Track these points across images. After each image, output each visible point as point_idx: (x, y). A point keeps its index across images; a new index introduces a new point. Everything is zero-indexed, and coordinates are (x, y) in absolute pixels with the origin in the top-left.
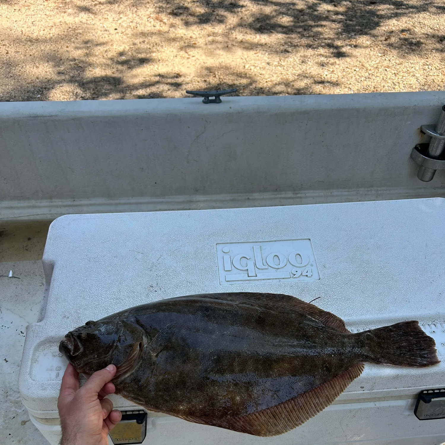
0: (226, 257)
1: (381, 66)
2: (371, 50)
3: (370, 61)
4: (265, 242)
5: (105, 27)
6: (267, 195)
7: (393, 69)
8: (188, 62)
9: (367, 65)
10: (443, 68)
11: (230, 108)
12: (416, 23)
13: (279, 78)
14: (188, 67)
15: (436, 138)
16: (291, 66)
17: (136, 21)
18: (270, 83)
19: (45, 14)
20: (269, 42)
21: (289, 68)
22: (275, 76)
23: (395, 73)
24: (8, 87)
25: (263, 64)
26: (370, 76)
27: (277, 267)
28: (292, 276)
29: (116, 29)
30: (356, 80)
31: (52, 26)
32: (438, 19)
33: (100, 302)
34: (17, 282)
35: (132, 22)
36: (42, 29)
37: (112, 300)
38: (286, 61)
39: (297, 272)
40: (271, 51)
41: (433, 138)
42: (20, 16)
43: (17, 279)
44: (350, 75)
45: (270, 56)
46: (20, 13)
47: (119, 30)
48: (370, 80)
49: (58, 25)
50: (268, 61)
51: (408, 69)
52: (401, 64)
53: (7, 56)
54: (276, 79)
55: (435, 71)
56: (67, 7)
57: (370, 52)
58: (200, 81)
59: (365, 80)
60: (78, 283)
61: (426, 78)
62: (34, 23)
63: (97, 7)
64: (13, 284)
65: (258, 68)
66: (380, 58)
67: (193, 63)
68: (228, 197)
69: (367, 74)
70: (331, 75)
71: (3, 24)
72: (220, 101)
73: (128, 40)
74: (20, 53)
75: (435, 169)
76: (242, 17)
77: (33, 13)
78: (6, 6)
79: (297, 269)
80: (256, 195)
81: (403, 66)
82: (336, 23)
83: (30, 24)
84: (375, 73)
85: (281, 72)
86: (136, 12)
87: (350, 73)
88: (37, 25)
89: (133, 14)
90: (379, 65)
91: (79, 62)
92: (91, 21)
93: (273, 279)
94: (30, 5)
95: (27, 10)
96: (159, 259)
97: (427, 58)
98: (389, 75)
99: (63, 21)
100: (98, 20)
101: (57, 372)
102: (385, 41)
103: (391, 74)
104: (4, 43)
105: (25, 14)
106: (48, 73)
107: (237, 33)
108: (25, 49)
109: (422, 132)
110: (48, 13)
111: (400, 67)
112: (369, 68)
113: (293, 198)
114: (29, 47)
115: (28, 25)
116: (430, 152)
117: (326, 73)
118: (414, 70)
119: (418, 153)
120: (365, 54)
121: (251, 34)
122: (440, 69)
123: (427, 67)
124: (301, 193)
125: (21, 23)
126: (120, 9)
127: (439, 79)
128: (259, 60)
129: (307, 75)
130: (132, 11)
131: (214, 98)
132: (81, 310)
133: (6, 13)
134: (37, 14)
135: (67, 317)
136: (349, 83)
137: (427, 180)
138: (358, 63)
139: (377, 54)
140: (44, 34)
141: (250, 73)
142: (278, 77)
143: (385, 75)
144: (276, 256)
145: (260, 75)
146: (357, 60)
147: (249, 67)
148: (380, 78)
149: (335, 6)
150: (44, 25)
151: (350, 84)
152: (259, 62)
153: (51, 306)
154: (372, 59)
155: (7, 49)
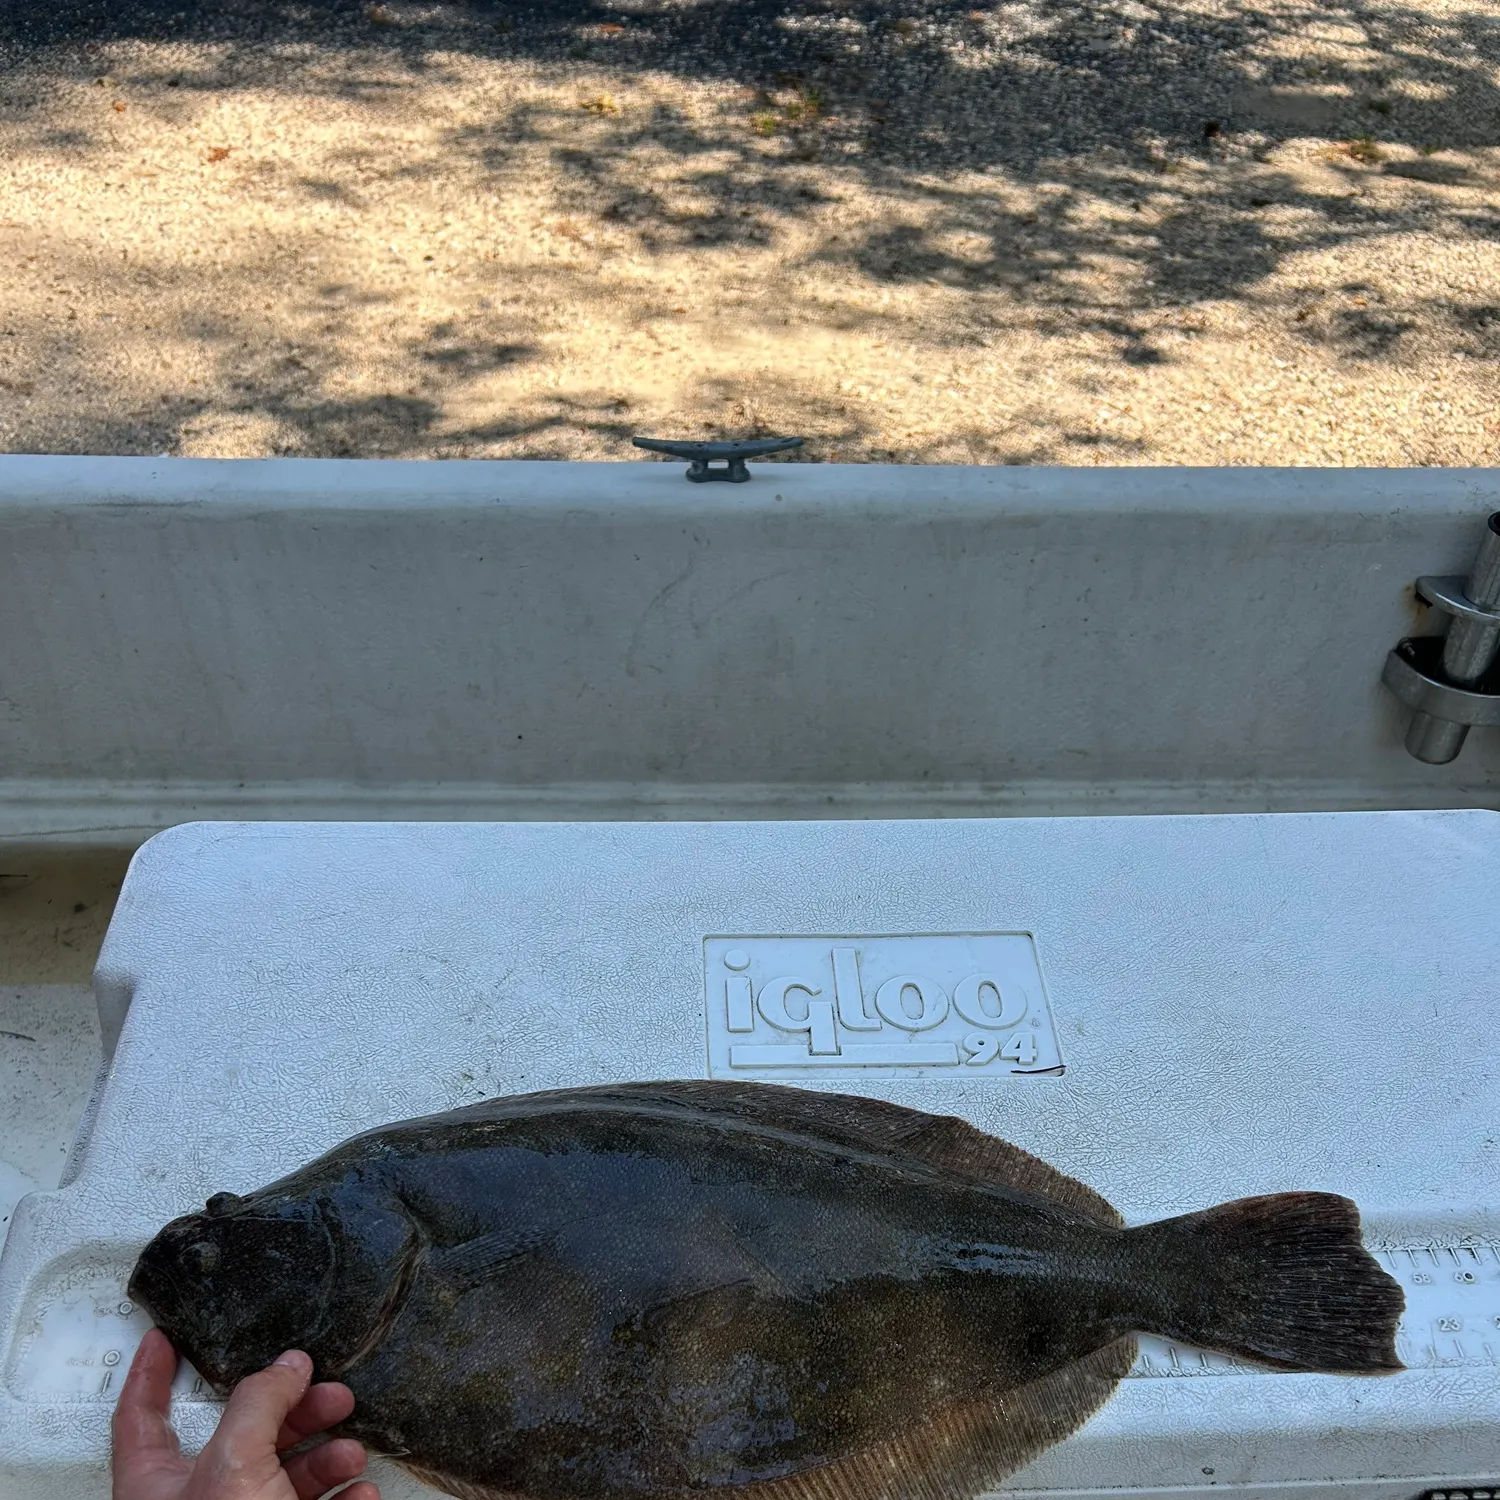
0: (737, 984)
1: (1285, 400)
2: (1252, 348)
3: (1248, 382)
4: (874, 936)
5: (395, 249)
6: (893, 791)
7: (1324, 408)
8: (656, 367)
9: (1238, 395)
10: (1488, 411)
11: (778, 498)
12: (1402, 268)
13: (949, 425)
14: (655, 382)
15: (1467, 619)
16: (991, 390)
17: (494, 237)
18: (922, 439)
19: (205, 203)
20: (922, 314)
21: (983, 396)
22: (938, 417)
23: (1330, 423)
24: (64, 422)
25: (900, 380)
26: (1249, 430)
27: (910, 1024)
28: (964, 1055)
29: (429, 258)
30: (1203, 438)
31: (225, 242)
32: (1471, 257)
33: (282, 1125)
34: (25, 1053)
35: (480, 238)
36: (190, 250)
37: (324, 1120)
38: (974, 372)
39: (981, 1044)
40: (927, 339)
41: (1457, 621)
42: (123, 204)
43: (25, 1042)
44: (1183, 425)
45: (923, 357)
46: (124, 196)
47: (441, 260)
48: (1248, 440)
49: (243, 240)
50: (916, 370)
51: (1374, 410)
52: (1351, 394)
53: (70, 325)
54: (939, 425)
55: (1461, 418)
56: (276, 184)
57: (1247, 356)
58: (692, 425)
59: (1233, 442)
60: (209, 1055)
61: (1432, 439)
62: (165, 228)
63: (373, 187)
64: (8, 1059)
65: (883, 392)
66: (1282, 373)
67: (673, 370)
68: (761, 791)
69: (1238, 423)
70: (1118, 420)
71: (66, 229)
72: (746, 477)
73: (465, 293)
74: (114, 319)
75: (1465, 722)
76: (835, 233)
77: (164, 198)
78: (80, 174)
79: (983, 1035)
80: (856, 791)
81: (1358, 400)
82: (1139, 262)
83: (152, 231)
84: (1266, 420)
85: (957, 405)
86: (497, 207)
87: (1182, 419)
88: (176, 233)
89: (486, 213)
90: (1278, 394)
91: (303, 356)
92: (350, 230)
93: (900, 1066)
94: (156, 171)
95: (146, 189)
96: (500, 983)
97: (1437, 379)
98: (1312, 427)
99: (260, 227)
100: (373, 228)
101: (106, 1369)
102: (1298, 320)
103: (1317, 424)
104: (63, 287)
105: (141, 199)
106: (200, 386)
107: (818, 283)
108: (131, 309)
109: (1420, 599)
110: (212, 199)
111: (1347, 404)
112: (1246, 404)
113: (981, 804)
114: (143, 303)
115: (145, 234)
116: (1448, 666)
117: (1104, 414)
118: (1394, 415)
119: (1409, 669)
120: (1234, 358)
121: (863, 287)
122: (1478, 414)
123: (1435, 405)
124: (1009, 789)
125: (125, 225)
126: (446, 196)
127: (1474, 444)
128: (886, 367)
129: (1041, 418)
130: (485, 204)
131: (724, 465)
132: (212, 1151)
133: (79, 193)
134: (178, 201)
135: (159, 1173)
136: (1178, 447)
137: (1440, 759)
138: (1210, 386)
139: (1270, 363)
140: (194, 265)
141: (856, 406)
142: (946, 420)
143: (1298, 427)
144: (908, 985)
145: (888, 414)
146: (1207, 379)
147: (854, 387)
148: (1281, 436)
149: (1137, 208)
150: (197, 234)
151: (1183, 451)
152: (887, 374)
153: (109, 1131)
154: (1255, 376)
155: (74, 306)
